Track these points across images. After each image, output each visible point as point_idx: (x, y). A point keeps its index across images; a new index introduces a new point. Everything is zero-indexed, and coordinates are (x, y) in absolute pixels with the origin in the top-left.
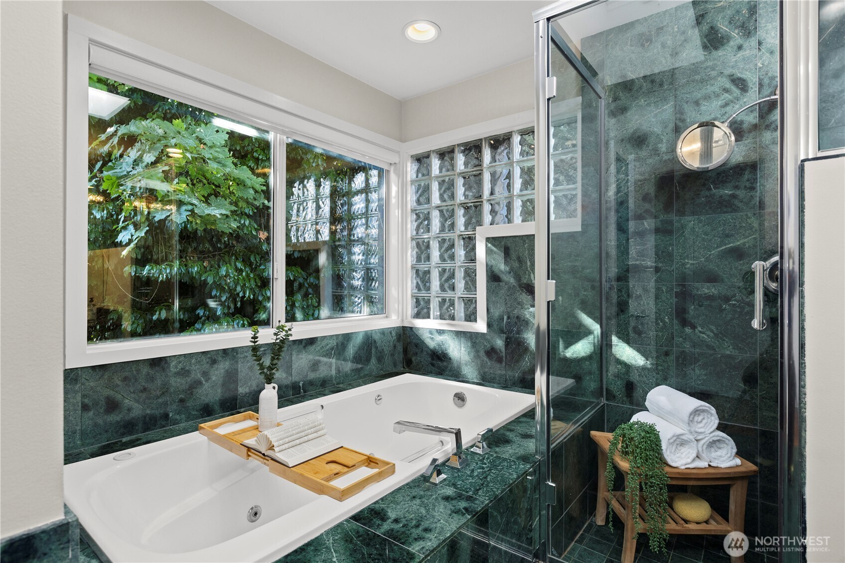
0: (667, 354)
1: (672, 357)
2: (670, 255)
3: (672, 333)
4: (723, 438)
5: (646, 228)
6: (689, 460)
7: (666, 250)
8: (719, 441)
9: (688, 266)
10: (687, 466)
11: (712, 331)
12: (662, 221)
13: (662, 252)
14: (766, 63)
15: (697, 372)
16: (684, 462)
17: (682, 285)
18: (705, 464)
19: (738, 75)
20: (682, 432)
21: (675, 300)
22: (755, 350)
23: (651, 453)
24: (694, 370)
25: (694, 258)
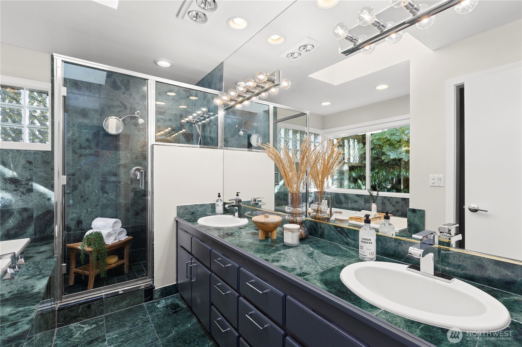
0: (97, 206)
1: (99, 207)
2: (98, 165)
3: (99, 197)
4: (123, 230)
5: (88, 153)
6: (113, 241)
7: (96, 163)
8: (121, 231)
9: (106, 170)
10: (112, 243)
11: (114, 194)
12: (95, 151)
13: (95, 164)
14: (132, 102)
15: (109, 210)
16: (111, 242)
17: (103, 177)
18: (118, 241)
19: (124, 102)
20: (110, 231)
21: (100, 183)
22: (129, 199)
23: (101, 241)
24: (108, 210)
25: (109, 167)
